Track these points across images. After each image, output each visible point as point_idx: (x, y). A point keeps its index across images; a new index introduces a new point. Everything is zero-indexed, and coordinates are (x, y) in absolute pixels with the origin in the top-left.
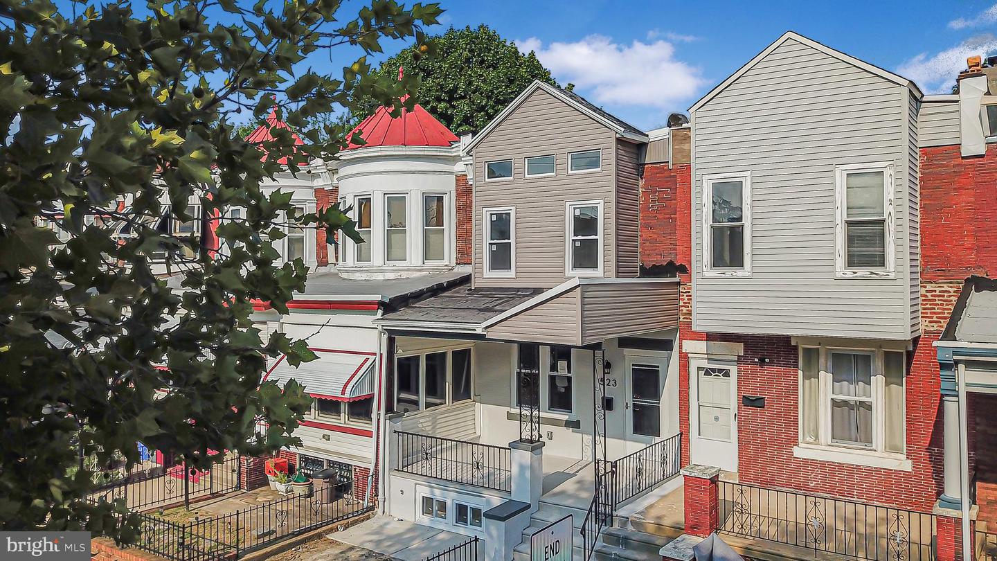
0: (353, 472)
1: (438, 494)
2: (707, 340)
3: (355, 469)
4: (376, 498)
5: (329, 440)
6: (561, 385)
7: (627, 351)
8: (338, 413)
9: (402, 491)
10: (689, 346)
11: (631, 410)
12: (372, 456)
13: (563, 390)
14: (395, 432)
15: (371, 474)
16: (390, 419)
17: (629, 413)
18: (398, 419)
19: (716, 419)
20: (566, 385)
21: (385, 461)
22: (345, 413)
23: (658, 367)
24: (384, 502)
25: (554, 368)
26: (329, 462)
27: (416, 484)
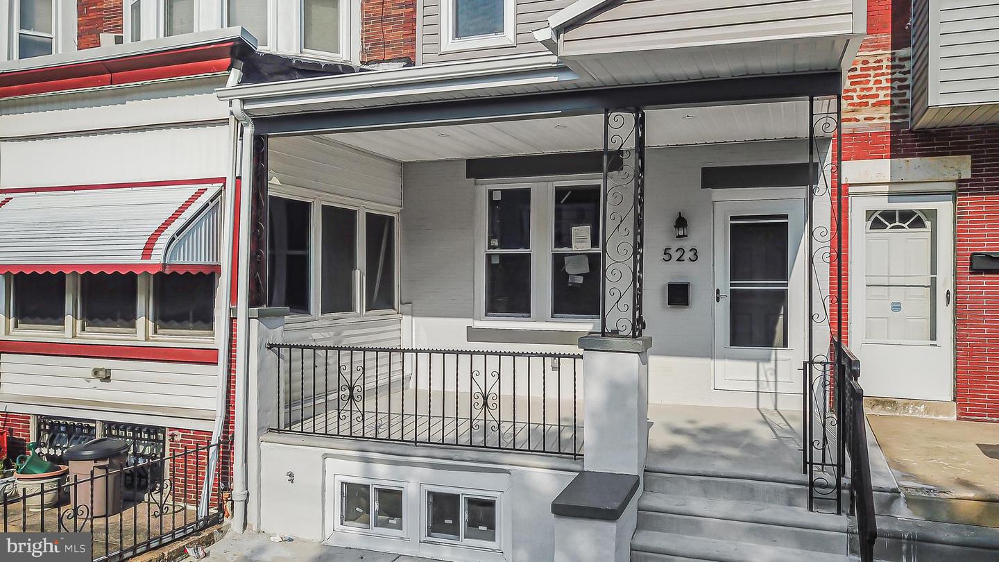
0: (168, 443)
1: (383, 474)
2: (891, 157)
3: (173, 436)
4: (226, 495)
5: (107, 379)
6: (577, 272)
7: (718, 194)
8: (128, 319)
9: (291, 475)
10: (853, 171)
11: (725, 302)
12: (217, 406)
13: (580, 280)
14: (271, 347)
15: (214, 441)
16: (261, 316)
17: (722, 310)
18: (277, 321)
19: (896, 307)
20: (586, 270)
21: (249, 411)
22: (147, 317)
23: (786, 217)
24: (246, 502)
25: (564, 239)
26: (109, 425)
27: (325, 456)
